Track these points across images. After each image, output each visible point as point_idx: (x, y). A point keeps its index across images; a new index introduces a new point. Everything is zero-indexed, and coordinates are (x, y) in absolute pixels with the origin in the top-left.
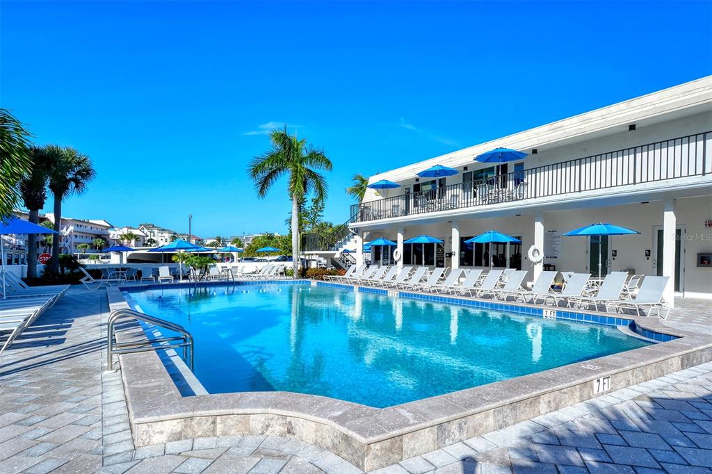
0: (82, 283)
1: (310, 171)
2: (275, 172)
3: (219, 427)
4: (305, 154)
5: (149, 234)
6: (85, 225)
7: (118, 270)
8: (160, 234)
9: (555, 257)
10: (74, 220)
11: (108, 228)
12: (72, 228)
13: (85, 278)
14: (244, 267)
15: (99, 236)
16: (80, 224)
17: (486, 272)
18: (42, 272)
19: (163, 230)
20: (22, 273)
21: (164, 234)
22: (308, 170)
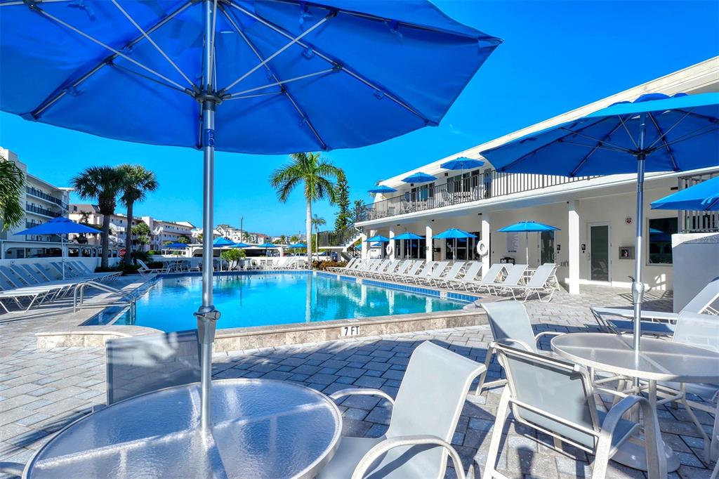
0: (138, 272)
1: (323, 179)
2: (294, 180)
3: (86, 342)
4: (317, 166)
5: (224, 233)
6: (172, 226)
7: (176, 262)
8: (234, 234)
9: (515, 251)
10: (163, 222)
11: (191, 228)
12: (161, 229)
13: (141, 268)
14: (278, 261)
15: (183, 235)
16: (169, 225)
17: (451, 264)
18: (117, 263)
19: (237, 230)
20: (98, 263)
21: (237, 234)
22: (320, 178)
